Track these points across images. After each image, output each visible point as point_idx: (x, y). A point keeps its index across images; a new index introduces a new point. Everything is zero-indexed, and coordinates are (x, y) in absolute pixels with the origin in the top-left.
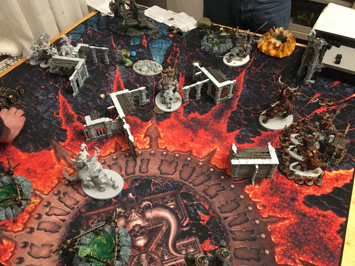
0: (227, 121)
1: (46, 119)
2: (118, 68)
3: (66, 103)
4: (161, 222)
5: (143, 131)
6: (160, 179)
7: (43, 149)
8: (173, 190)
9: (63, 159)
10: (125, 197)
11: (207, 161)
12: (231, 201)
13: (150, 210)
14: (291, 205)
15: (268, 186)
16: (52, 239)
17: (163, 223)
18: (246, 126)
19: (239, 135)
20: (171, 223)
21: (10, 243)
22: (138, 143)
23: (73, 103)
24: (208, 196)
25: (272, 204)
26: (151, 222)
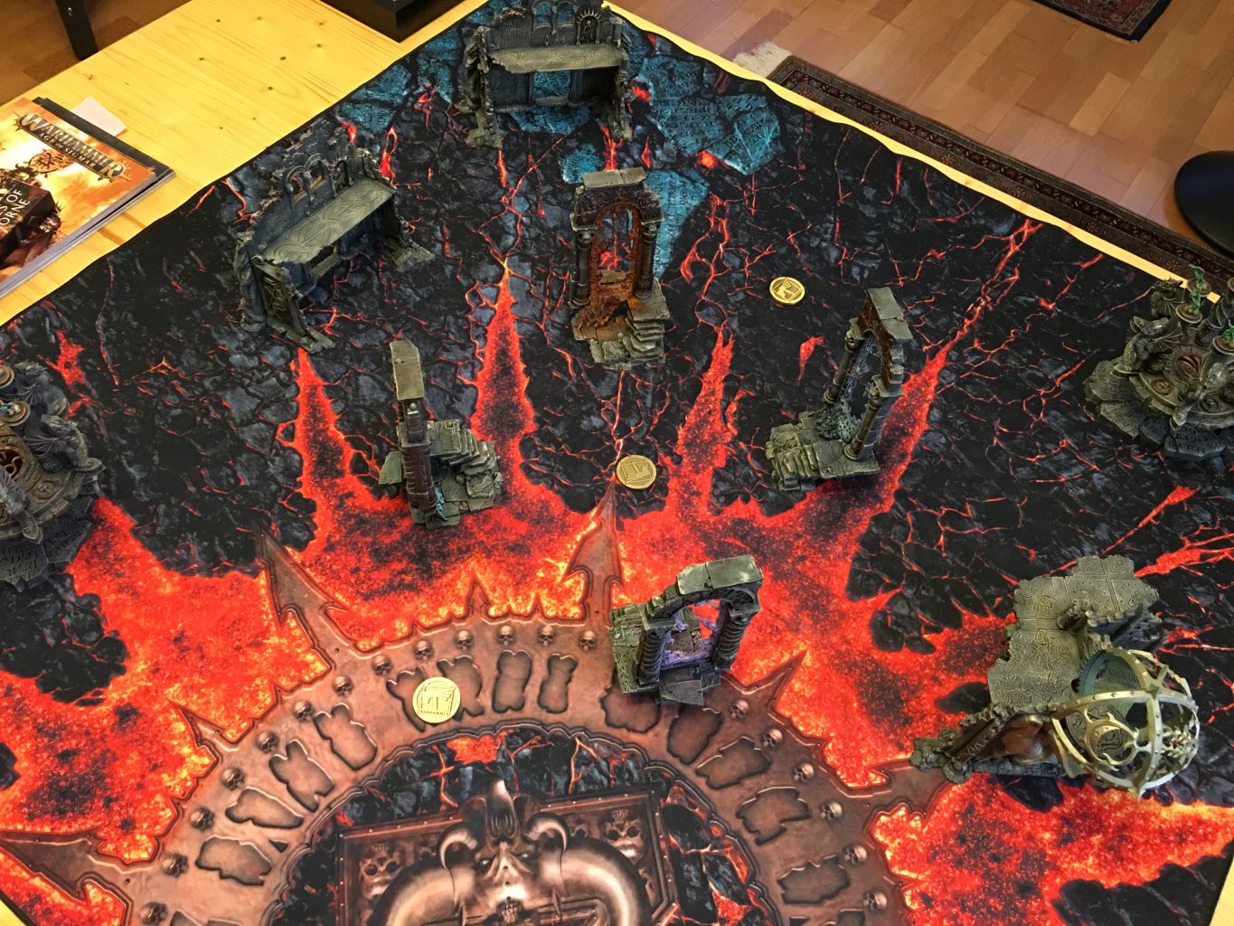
0: (854, 549)
1: (249, 451)
2: (506, 276)
3: (322, 394)
4: (589, 902)
5: (566, 549)
6: (601, 743)
7: (234, 568)
8: (640, 792)
9: (294, 617)
10: (482, 793)
11: (764, 697)
12: (824, 862)
13: (557, 853)
14: (1016, 910)
15: (953, 829)
16: (241, 909)
17: (593, 907)
18: (914, 580)
19: (884, 614)
20: (620, 912)
21: (108, 899)
22: (546, 591)
23: (345, 398)
24: (750, 831)
25: (956, 895)
26: (558, 899)
